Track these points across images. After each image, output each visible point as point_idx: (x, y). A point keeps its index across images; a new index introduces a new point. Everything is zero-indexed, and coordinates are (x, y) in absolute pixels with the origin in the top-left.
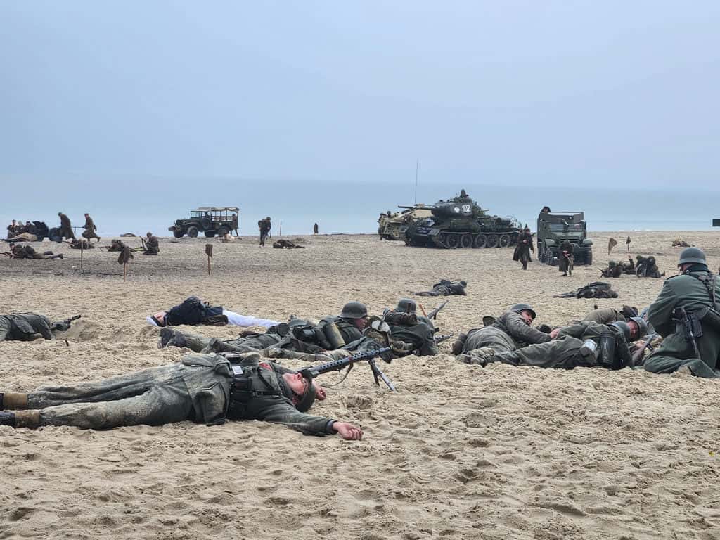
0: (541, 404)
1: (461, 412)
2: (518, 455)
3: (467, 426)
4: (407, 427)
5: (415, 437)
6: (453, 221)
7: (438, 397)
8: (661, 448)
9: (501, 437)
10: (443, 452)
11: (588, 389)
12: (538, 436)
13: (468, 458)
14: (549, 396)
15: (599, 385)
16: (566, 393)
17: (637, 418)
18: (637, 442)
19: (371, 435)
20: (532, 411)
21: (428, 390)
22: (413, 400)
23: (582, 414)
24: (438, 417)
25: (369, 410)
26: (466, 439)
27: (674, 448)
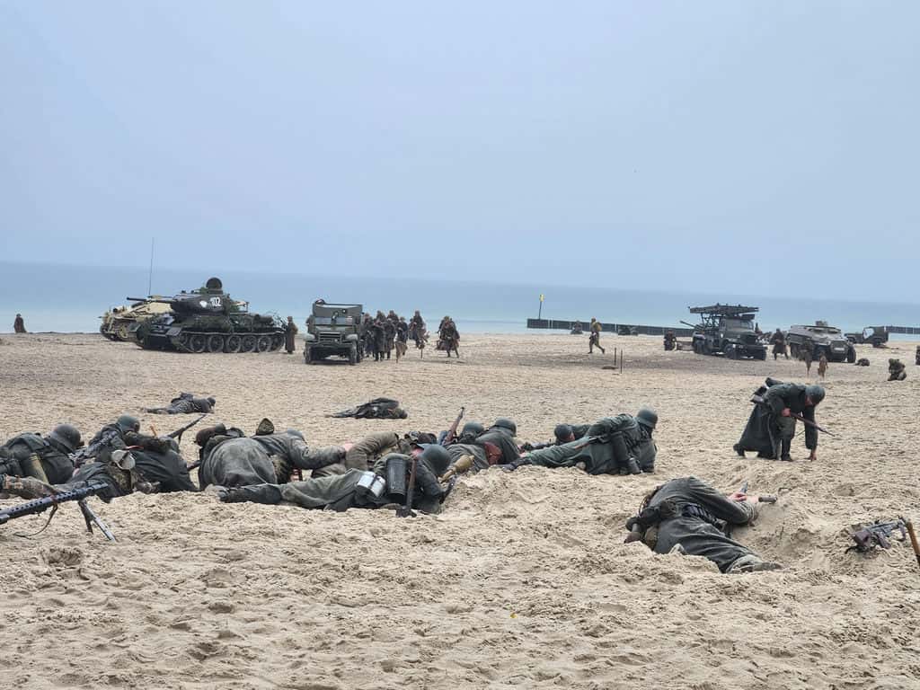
0: (304, 556)
1: (200, 568)
2: (271, 622)
3: (208, 586)
4: (127, 588)
5: (138, 602)
6: (198, 318)
7: (170, 548)
8: (451, 611)
9: (251, 599)
10: (175, 620)
11: (365, 537)
12: (299, 597)
13: (206, 629)
14: (314, 546)
15: (377, 532)
16: (336, 541)
17: (424, 573)
18: (422, 603)
19: (80, 600)
20: (293, 565)
21: (157, 539)
22: (136, 552)
23: (356, 568)
24: (169, 574)
25: (78, 567)
26: (205, 603)
27: (468, 610)
